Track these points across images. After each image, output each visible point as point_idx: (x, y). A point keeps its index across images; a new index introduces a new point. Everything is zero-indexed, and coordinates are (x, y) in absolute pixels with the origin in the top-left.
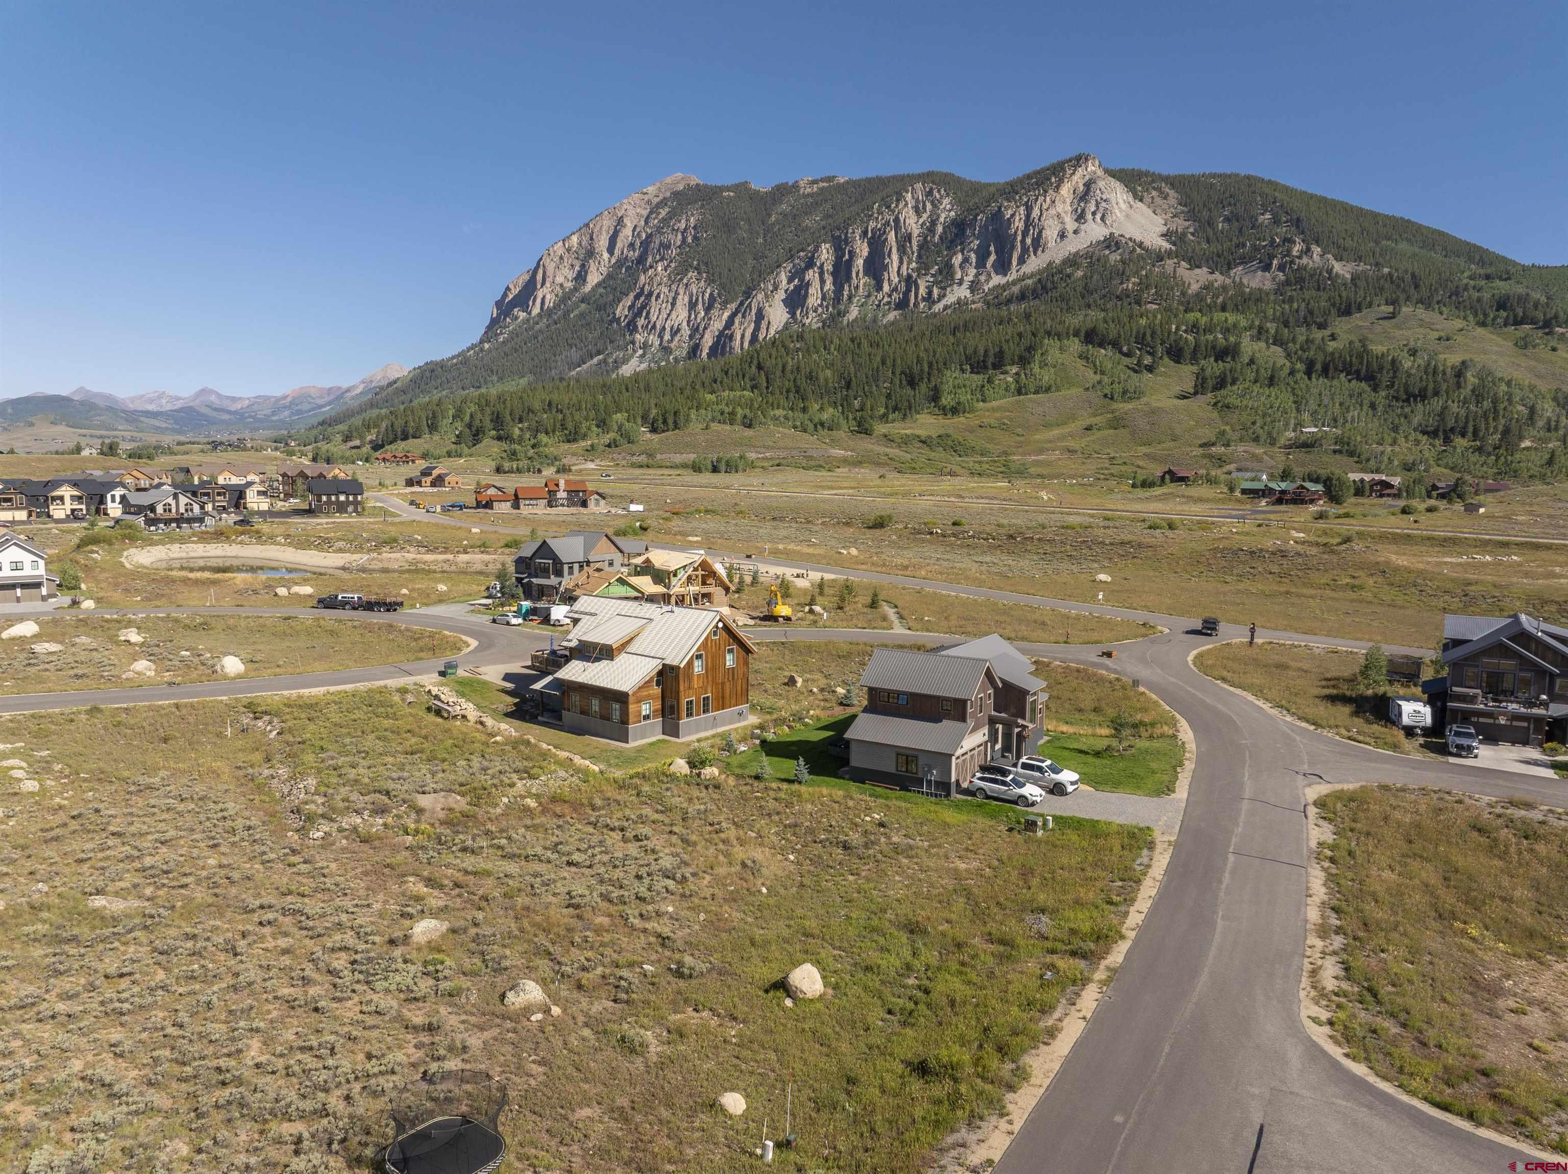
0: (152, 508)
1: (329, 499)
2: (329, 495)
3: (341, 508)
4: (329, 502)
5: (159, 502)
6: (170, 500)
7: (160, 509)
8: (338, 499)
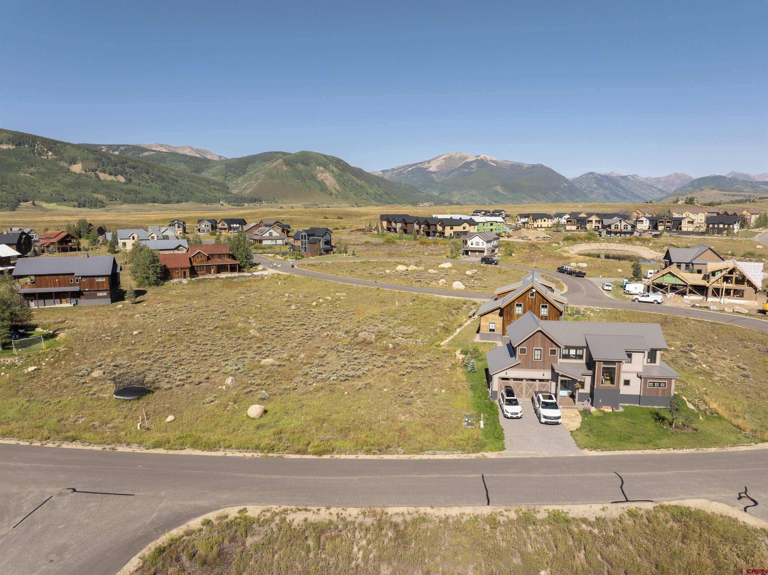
0: (609, 226)
1: (714, 226)
2: (714, 224)
3: (720, 231)
4: (713, 228)
5: (613, 224)
6: (618, 223)
7: (613, 227)
8: (718, 226)
